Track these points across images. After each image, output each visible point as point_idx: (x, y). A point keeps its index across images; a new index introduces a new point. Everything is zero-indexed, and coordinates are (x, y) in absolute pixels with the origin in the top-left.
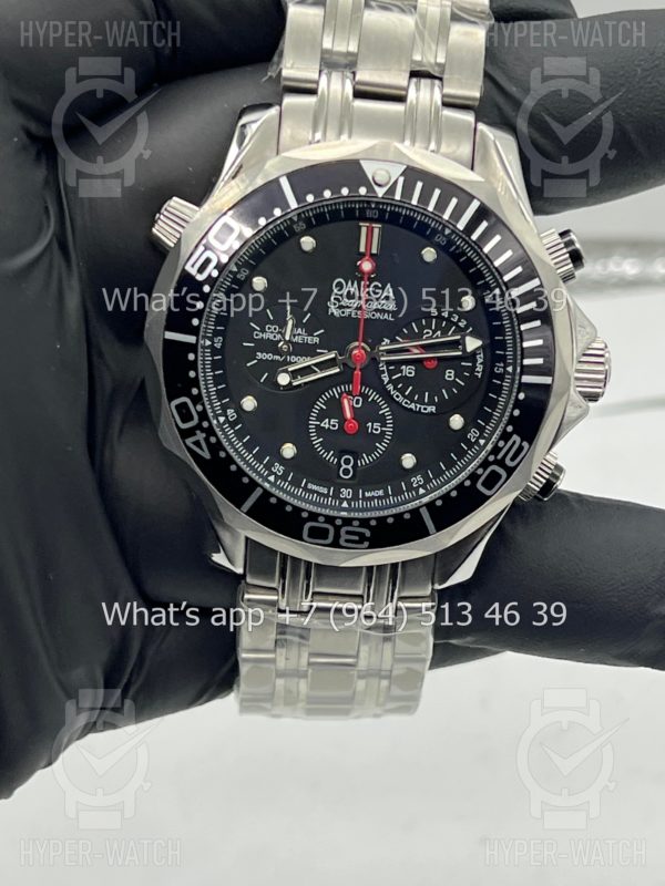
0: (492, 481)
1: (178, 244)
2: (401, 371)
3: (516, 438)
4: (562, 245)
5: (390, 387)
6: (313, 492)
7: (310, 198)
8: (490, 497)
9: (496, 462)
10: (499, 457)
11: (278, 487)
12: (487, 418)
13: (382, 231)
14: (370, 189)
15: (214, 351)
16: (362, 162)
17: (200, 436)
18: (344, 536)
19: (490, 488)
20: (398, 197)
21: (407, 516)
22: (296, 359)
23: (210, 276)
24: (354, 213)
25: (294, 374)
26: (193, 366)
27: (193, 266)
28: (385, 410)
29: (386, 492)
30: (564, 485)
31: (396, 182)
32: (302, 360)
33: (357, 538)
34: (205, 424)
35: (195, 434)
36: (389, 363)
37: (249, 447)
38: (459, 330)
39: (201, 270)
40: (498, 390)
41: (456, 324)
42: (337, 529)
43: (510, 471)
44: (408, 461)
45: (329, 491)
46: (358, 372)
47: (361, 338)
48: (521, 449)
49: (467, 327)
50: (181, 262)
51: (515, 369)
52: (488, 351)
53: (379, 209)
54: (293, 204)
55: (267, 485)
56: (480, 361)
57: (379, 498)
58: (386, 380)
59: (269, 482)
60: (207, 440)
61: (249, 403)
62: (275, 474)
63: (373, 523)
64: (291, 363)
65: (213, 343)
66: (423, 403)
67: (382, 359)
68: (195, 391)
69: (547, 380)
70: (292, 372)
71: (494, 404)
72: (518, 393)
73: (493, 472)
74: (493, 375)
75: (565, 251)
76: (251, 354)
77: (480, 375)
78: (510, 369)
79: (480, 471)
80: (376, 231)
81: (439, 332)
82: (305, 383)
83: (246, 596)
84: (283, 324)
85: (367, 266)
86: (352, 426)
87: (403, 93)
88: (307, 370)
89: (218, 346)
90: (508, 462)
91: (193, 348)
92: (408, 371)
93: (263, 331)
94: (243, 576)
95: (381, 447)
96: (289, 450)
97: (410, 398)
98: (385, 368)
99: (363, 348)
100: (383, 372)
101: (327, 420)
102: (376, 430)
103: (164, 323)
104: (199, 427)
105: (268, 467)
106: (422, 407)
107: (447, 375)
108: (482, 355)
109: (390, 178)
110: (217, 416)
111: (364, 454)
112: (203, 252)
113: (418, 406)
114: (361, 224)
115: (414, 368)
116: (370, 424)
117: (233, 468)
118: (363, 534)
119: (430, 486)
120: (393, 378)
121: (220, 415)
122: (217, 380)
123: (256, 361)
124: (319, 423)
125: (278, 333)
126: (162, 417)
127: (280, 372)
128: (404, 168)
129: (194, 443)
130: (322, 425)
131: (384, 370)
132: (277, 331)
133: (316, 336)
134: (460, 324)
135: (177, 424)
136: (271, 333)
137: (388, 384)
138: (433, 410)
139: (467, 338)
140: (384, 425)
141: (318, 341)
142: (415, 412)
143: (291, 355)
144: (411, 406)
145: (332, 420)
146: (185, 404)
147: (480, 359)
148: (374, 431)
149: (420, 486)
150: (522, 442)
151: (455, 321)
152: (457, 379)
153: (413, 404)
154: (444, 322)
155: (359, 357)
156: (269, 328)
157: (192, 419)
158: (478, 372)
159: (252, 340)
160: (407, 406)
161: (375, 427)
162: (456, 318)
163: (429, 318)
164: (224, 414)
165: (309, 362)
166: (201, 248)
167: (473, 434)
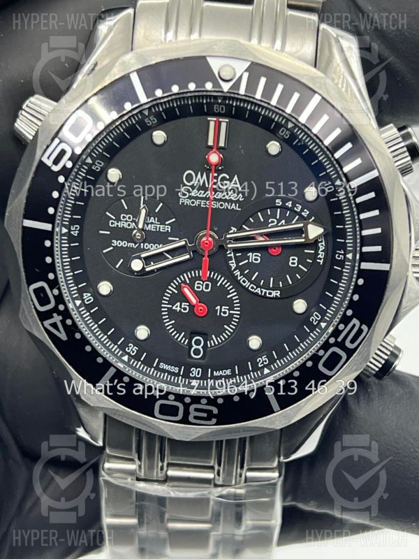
0: (333, 362)
1: (36, 137)
2: (248, 258)
3: (355, 321)
4: (400, 140)
5: (237, 273)
6: (164, 371)
7: (159, 93)
8: (331, 377)
9: (336, 344)
10: (340, 339)
11: (131, 367)
12: (329, 302)
13: (228, 124)
14: (216, 84)
15: (71, 239)
16: (208, 59)
17: (57, 318)
18: (193, 413)
19: (331, 369)
20: (242, 91)
22: (149, 246)
23: (64, 166)
24: (202, 107)
25: (147, 260)
26: (50, 251)
27: (48, 158)
28: (233, 295)
30: (401, 366)
31: (241, 78)
32: (154, 246)
33: (205, 415)
34: (61, 307)
35: (52, 317)
36: (236, 250)
37: (104, 329)
38: (302, 218)
39: (56, 162)
40: (338, 276)
41: (299, 214)
42: (187, 407)
43: (350, 353)
44: (255, 342)
45: (180, 371)
46: (206, 259)
47: (208, 227)
48: (360, 331)
49: (309, 217)
50: (39, 153)
52: (330, 239)
53: (225, 104)
54: (143, 98)
55: (120, 365)
56: (322, 248)
58: (233, 266)
59: (123, 362)
60: (63, 322)
61: (105, 288)
62: (129, 354)
63: (220, 401)
64: (144, 250)
65: (70, 230)
66: (269, 288)
67: (229, 246)
68: (51, 276)
69: (385, 267)
70: (146, 258)
71: (334, 289)
72: (357, 279)
73: (334, 353)
74: (335, 262)
75: (403, 144)
76: (107, 241)
77: (321, 261)
78: (350, 256)
79: (321, 353)
80: (224, 126)
81: (283, 221)
82: (158, 269)
83: (107, 465)
84: (136, 214)
85: (214, 158)
86: (202, 309)
88: (159, 257)
89: (75, 233)
90: (348, 344)
91: (49, 235)
92: (254, 257)
93: (118, 220)
94: (103, 448)
95: (229, 329)
96: (142, 332)
97: (256, 283)
98: (232, 255)
99: (211, 236)
100: (231, 259)
101: (178, 304)
102: (225, 313)
103: (22, 211)
104: (55, 310)
105: (123, 347)
106: (268, 291)
107: (291, 261)
108: (323, 243)
109: (235, 74)
110: (74, 299)
111: (213, 336)
112: (58, 144)
113: (264, 290)
114: (209, 119)
115: (260, 255)
116: (219, 307)
117: (88, 348)
118: (212, 411)
119: (274, 366)
120: (240, 264)
121: (76, 298)
122: (74, 266)
123: (112, 248)
124: (171, 306)
125: (132, 222)
126: (22, 301)
127: (136, 258)
128: (249, 63)
129: (51, 325)
130: (174, 308)
131: (231, 257)
132: (131, 220)
133: (168, 225)
134: (303, 213)
135: (35, 308)
136: (125, 222)
137: (235, 270)
138: (278, 295)
139: (310, 226)
140: (231, 308)
141: (169, 230)
142: (261, 296)
143: (144, 242)
144: (256, 291)
145: (183, 304)
146: (42, 288)
147: (322, 246)
148: (222, 314)
149: (265, 366)
150: (361, 325)
151: (299, 210)
152: (300, 266)
153: (259, 289)
154: (288, 212)
155: (207, 244)
156: (124, 217)
157: (49, 302)
158: (320, 259)
159: (108, 229)
160: (253, 290)
161: (223, 310)
162: (299, 208)
163: (274, 208)
164: (81, 298)
165: (161, 248)
166: (57, 141)
167: (315, 318)
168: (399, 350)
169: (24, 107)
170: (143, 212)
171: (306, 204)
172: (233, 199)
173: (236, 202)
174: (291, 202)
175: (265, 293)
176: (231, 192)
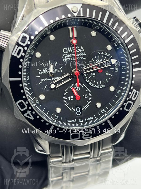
0: (129, 106)
2: (91, 75)
3: (134, 90)
5: (88, 81)
6: (70, 123)
7: (52, 21)
8: (129, 112)
9: (129, 100)
10: (130, 98)
11: (58, 124)
12: (123, 85)
14: (72, 14)
15: (28, 82)
16: (67, 5)
17: (29, 112)
18: (84, 135)
19: (128, 109)
20: (82, 15)
21: (104, 124)
22: (55, 79)
23: (22, 55)
24: (67, 24)
25: (56, 84)
26: (22, 88)
27: (15, 53)
28: (88, 90)
29: (94, 117)
31: (80, 10)
32: (57, 78)
33: (88, 135)
34: (30, 108)
35: (27, 112)
36: (86, 74)
37: (45, 112)
38: (108, 58)
39: (18, 54)
40: (125, 75)
41: (106, 56)
42: (81, 134)
43: (134, 102)
44: (99, 105)
45: (75, 121)
46: (78, 79)
47: (77, 67)
48: (136, 93)
49: (110, 56)
51: (129, 67)
53: (75, 21)
54: (46, 24)
55: (54, 124)
56: (116, 67)
57: (92, 120)
58: (87, 79)
59: (55, 122)
60: (31, 113)
61: (42, 97)
62: (56, 119)
63: (93, 129)
65: (27, 79)
67: (84, 73)
68: (24, 97)
71: (124, 80)
72: (133, 75)
73: (129, 103)
74: (122, 71)
75: (137, 24)
76: (39, 80)
77: (117, 71)
78: (128, 67)
79: (125, 104)
80: (75, 29)
81: (101, 60)
82: (60, 86)
83: (51, 161)
84: (48, 68)
85: (74, 42)
86: (78, 97)
88: (60, 82)
89: (28, 79)
90: (133, 99)
91: (21, 82)
92: (93, 75)
93: (42, 71)
94: (49, 155)
95: (89, 102)
96: (59, 110)
97: (95, 84)
98: (86, 75)
100: (85, 77)
101: (69, 97)
102: (86, 97)
103: (8, 75)
104: (28, 109)
105: (53, 117)
106: (100, 86)
107: (106, 73)
108: (117, 65)
109: (78, 9)
110: (33, 104)
111: (84, 106)
112: (18, 48)
113: (99, 86)
114: (69, 27)
115: (95, 74)
116: (84, 95)
117: (42, 121)
118: (90, 133)
119: (108, 112)
120: (89, 78)
122: (30, 91)
123: (42, 82)
124: (67, 99)
125: (47, 71)
127: (51, 84)
128: (82, 4)
129: (27, 115)
130: (68, 99)
131: (85, 76)
132: (47, 70)
133: (61, 69)
134: (108, 55)
135: (20, 110)
136: (45, 72)
137: (87, 81)
138: (104, 86)
139: (111, 60)
140: (88, 95)
141: (61, 71)
142: (98, 88)
143: (53, 78)
144: (96, 87)
145: (71, 97)
146: (22, 102)
148: (85, 97)
149: (105, 113)
150: (136, 91)
151: (106, 55)
152: (110, 74)
153: (97, 86)
154: (102, 56)
155: (77, 73)
156: (44, 70)
157: (25, 107)
158: (116, 70)
159: (39, 75)
160: (95, 87)
161: (85, 96)
162: (106, 54)
163: (97, 55)
164: (35, 103)
165: (60, 79)
166: (17, 46)
167: (119, 92)
171: (108, 52)
172: (82, 55)
173: (83, 56)
174: (103, 52)
175: (100, 87)
176: (81, 53)
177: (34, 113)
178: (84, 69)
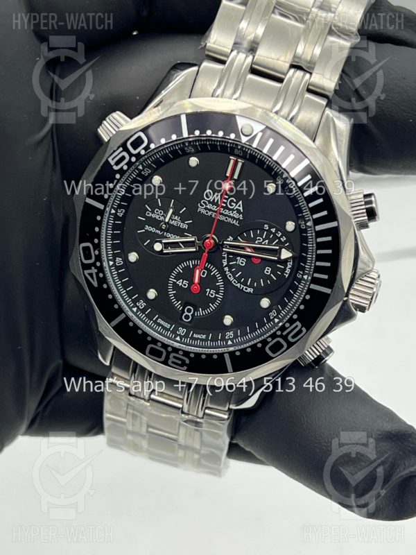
0: (276, 348)
1: (109, 141)
2: (237, 261)
3: (298, 323)
4: (363, 203)
5: (226, 269)
6: (159, 325)
7: (197, 133)
8: (273, 358)
9: (281, 336)
10: (285, 333)
11: (137, 316)
12: (284, 306)
13: (243, 164)
14: (238, 136)
15: (116, 217)
16: (237, 117)
17: (94, 271)
18: (171, 359)
19: (274, 353)
20: (255, 145)
21: (215, 357)
22: (170, 235)
23: (122, 168)
24: (226, 148)
25: (166, 245)
26: (99, 224)
27: (113, 159)
28: (220, 283)
31: (256, 135)
32: (173, 237)
33: (180, 362)
34: (98, 264)
35: (91, 269)
36: (229, 253)
37: (125, 285)
38: (280, 243)
39: (117, 163)
40: (295, 289)
41: (279, 238)
42: (168, 354)
43: (290, 345)
44: (228, 320)
45: (171, 327)
46: (205, 254)
47: (213, 232)
48: (300, 331)
49: (286, 242)
50: (107, 155)
51: (308, 278)
52: (296, 262)
53: (242, 150)
54: (185, 134)
55: (130, 313)
56: (289, 266)
57: (202, 340)
58: (225, 264)
59: (133, 312)
60: (97, 274)
61: (133, 257)
62: (138, 307)
63: (192, 355)
64: (166, 237)
65: (117, 212)
66: (246, 285)
67: (224, 249)
68: (96, 241)
69: (328, 291)
71: (290, 297)
72: (306, 294)
73: (278, 342)
74: (295, 278)
75: (363, 207)
76: (141, 225)
77: (287, 276)
78: (305, 277)
79: (269, 340)
80: (240, 165)
81: (267, 241)
82: (173, 253)
83: (111, 380)
84: (166, 212)
85: (227, 186)
86: (196, 288)
87: (283, 76)
88: (175, 245)
89: (121, 215)
90: (290, 338)
91: (102, 213)
92: (241, 261)
93: (153, 212)
94: (110, 367)
95: (213, 307)
96: (152, 294)
97: (238, 280)
98: (226, 256)
99: (213, 238)
101: (181, 280)
102: (212, 295)
104: (94, 264)
105: (135, 301)
106: (245, 287)
107: (266, 270)
108: (291, 263)
109: (252, 132)
110: (108, 260)
111: (200, 309)
112: (121, 152)
113: (242, 286)
114: (230, 157)
115: (245, 260)
116: (209, 290)
117: (110, 296)
118: (185, 361)
119: (236, 341)
120: (230, 263)
121: (111, 260)
122: (114, 237)
123: (144, 231)
124: (176, 281)
125: (162, 216)
126: (74, 253)
127: (157, 242)
128: (264, 127)
129: (89, 274)
130: (177, 283)
132: (161, 214)
133: (186, 224)
134: (282, 239)
135: (81, 260)
136: (157, 215)
137: (225, 266)
138: (251, 291)
139: (283, 250)
140: (217, 293)
141: (186, 227)
142: (239, 289)
143: (167, 232)
144: (237, 285)
145: (185, 281)
146: (88, 247)
147: (289, 265)
148: (210, 295)
149: (230, 339)
151: (279, 236)
152: (271, 275)
153: (239, 284)
154: (272, 235)
155: (209, 244)
156: (157, 211)
157: (91, 258)
158: (287, 274)
159: (144, 216)
160: (235, 284)
161: (211, 293)
162: (280, 234)
163: (263, 230)
164: (114, 260)
165: (178, 239)
166: (121, 149)
167: (273, 314)
168: (331, 350)
169: (107, 119)
170: (171, 211)
171: (285, 233)
172: (235, 217)
173: (237, 219)
174: (275, 229)
175: (243, 288)
176: (235, 212)
177: (101, 275)
178: (225, 242)
